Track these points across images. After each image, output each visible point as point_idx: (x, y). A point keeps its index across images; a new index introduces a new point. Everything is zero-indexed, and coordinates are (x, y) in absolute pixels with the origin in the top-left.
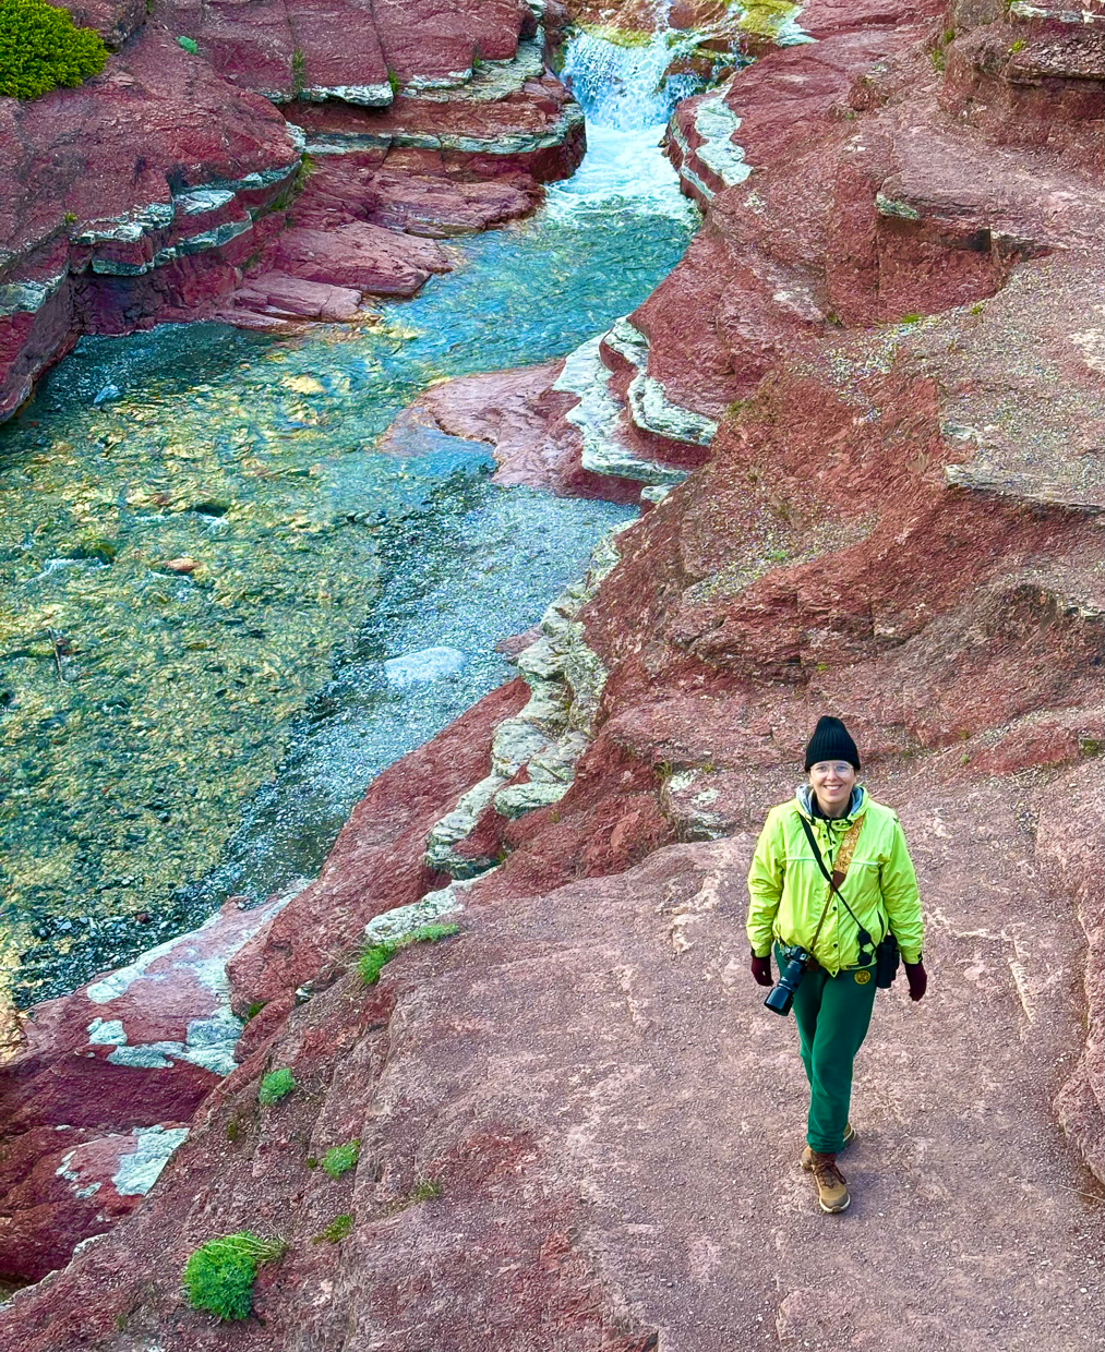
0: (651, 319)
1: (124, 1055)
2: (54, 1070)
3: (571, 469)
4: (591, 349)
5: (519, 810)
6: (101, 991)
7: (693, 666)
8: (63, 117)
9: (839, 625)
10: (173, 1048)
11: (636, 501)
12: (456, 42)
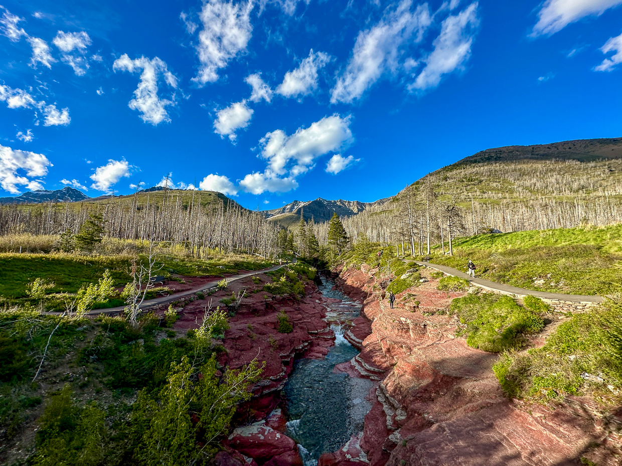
0: (362, 356)
1: (352, 460)
2: (342, 462)
3: (360, 375)
4: (354, 359)
5: (399, 420)
6: (345, 450)
7: (417, 399)
8: (291, 335)
9: (435, 393)
10: (358, 458)
11: (369, 378)
12: (321, 326)
